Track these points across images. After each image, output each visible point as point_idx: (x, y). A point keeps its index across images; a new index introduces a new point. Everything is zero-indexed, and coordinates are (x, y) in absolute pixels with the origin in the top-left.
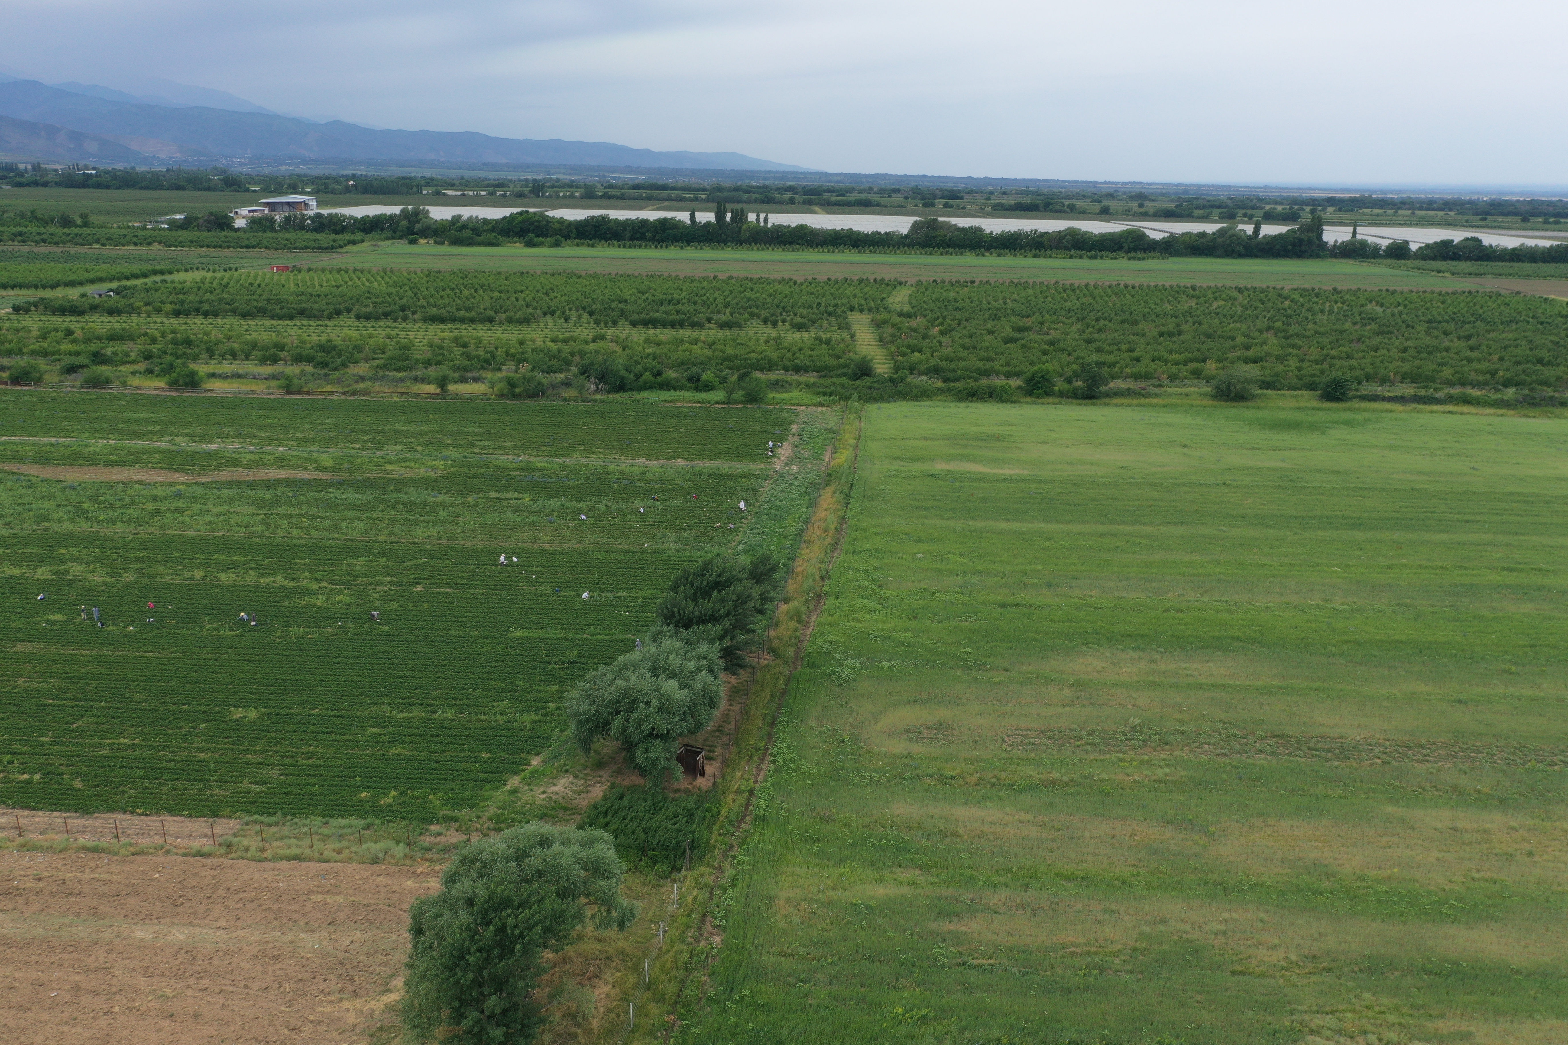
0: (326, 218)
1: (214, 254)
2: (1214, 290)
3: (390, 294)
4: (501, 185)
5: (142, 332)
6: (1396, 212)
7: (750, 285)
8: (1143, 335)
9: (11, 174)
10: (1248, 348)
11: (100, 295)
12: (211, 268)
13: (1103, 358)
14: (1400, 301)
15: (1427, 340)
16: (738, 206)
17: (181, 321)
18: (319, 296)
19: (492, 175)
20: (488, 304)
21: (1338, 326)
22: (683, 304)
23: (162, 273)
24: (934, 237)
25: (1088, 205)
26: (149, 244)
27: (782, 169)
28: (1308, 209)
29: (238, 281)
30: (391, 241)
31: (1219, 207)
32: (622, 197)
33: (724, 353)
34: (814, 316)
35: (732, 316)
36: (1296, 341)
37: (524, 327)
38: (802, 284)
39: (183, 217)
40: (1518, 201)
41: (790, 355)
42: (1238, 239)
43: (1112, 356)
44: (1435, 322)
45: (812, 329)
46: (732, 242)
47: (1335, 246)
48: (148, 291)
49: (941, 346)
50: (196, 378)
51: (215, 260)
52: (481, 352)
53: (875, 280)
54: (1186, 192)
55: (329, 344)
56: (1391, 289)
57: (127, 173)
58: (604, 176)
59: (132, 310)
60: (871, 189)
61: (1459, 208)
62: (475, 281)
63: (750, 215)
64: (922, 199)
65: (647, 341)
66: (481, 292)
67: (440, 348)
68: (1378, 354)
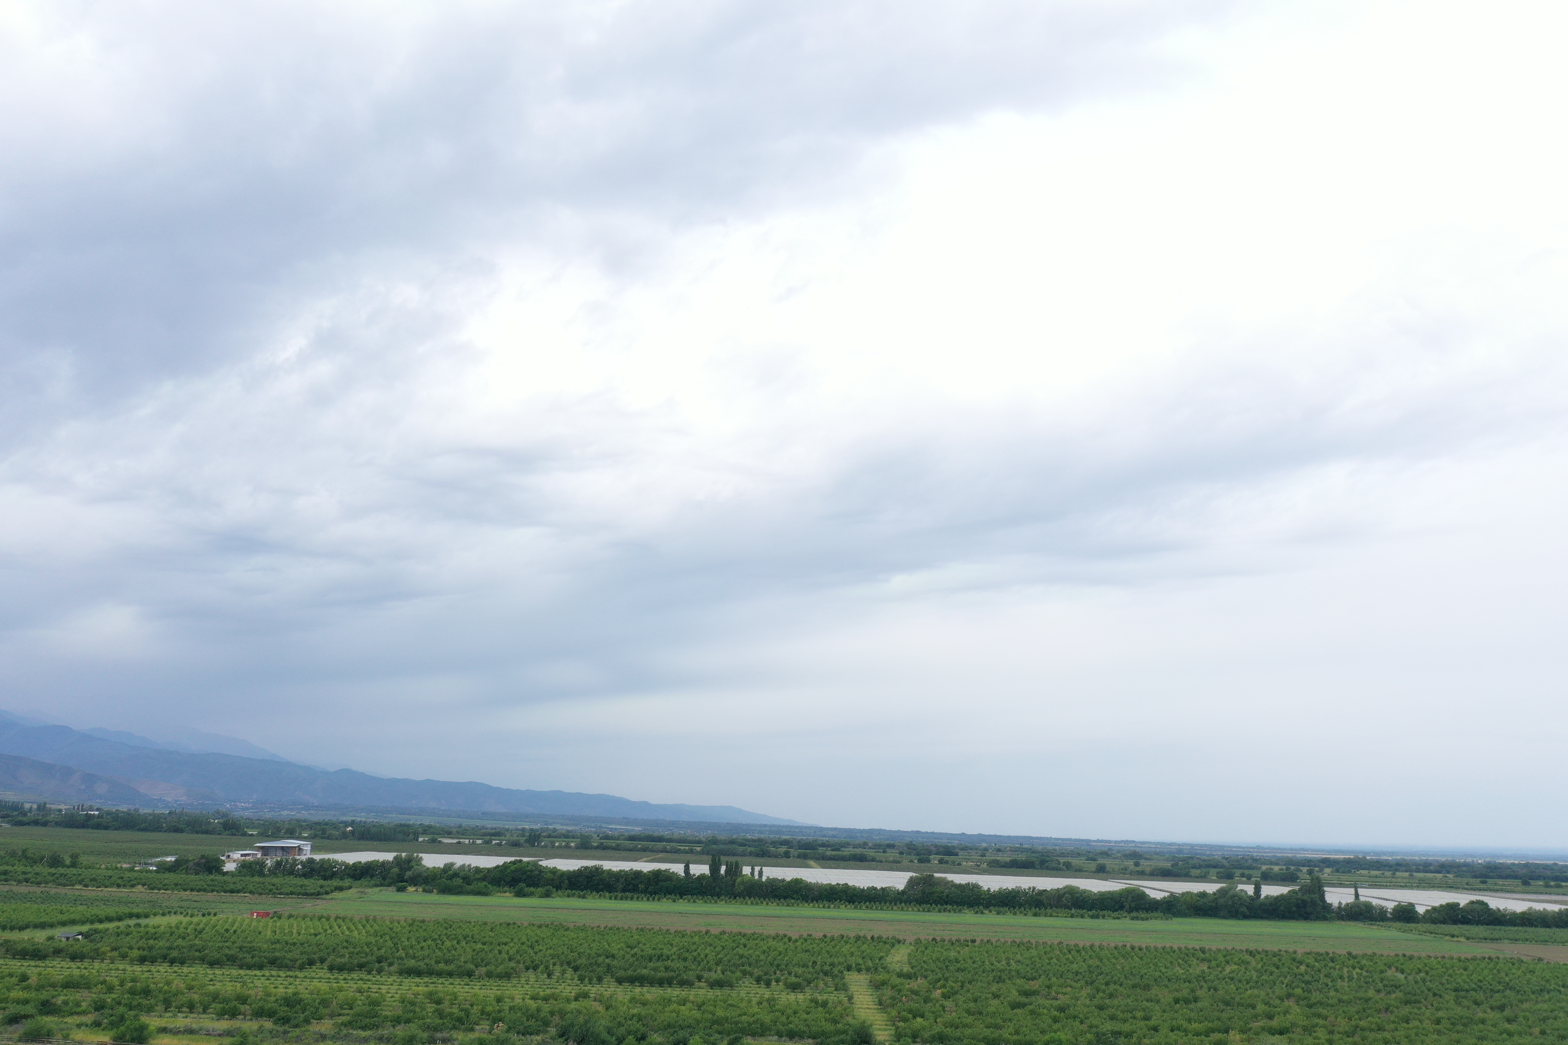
0: (318, 863)
1: (196, 898)
2: (1225, 953)
3: (368, 944)
4: (498, 834)
5: (101, 979)
6: (1394, 874)
7: (743, 941)
8: (1158, 1001)
9: (15, 813)
10: (1270, 1017)
11: (68, 939)
12: (190, 913)
13: (1118, 1026)
14: (1420, 967)
15: (1459, 1011)
16: (733, 859)
17: (145, 968)
18: (294, 944)
19: (490, 824)
20: (469, 957)
21: (1361, 994)
22: (672, 961)
23: (138, 916)
24: (931, 893)
25: (1084, 863)
26: (133, 886)
27: (777, 823)
28: (1305, 869)
29: (214, 927)
30: (379, 888)
31: (1215, 867)
32: (617, 848)
33: (714, 1015)
34: (809, 976)
35: (723, 974)
36: (1320, 1010)
37: (503, 983)
38: (796, 941)
39: (173, 859)
40: (1513, 864)
41: (784, 1019)
42: (1240, 899)
43: (1127, 1024)
44: (1462, 990)
45: (807, 989)
46: (726, 896)
47: (1339, 907)
48: (118, 936)
49: (944, 1011)
50: (145, 1033)
51: (195, 904)
52: (455, 1010)
53: (872, 938)
54: (1180, 851)
55: (295, 997)
56: (1408, 954)
57: (129, 814)
58: (601, 827)
59: (97, 955)
60: (865, 844)
61: (1456, 870)
62: (459, 931)
63: (744, 868)
64: (917, 855)
65: (633, 1000)
66: (463, 943)
67: (413, 1004)
68: (1411, 1025)
